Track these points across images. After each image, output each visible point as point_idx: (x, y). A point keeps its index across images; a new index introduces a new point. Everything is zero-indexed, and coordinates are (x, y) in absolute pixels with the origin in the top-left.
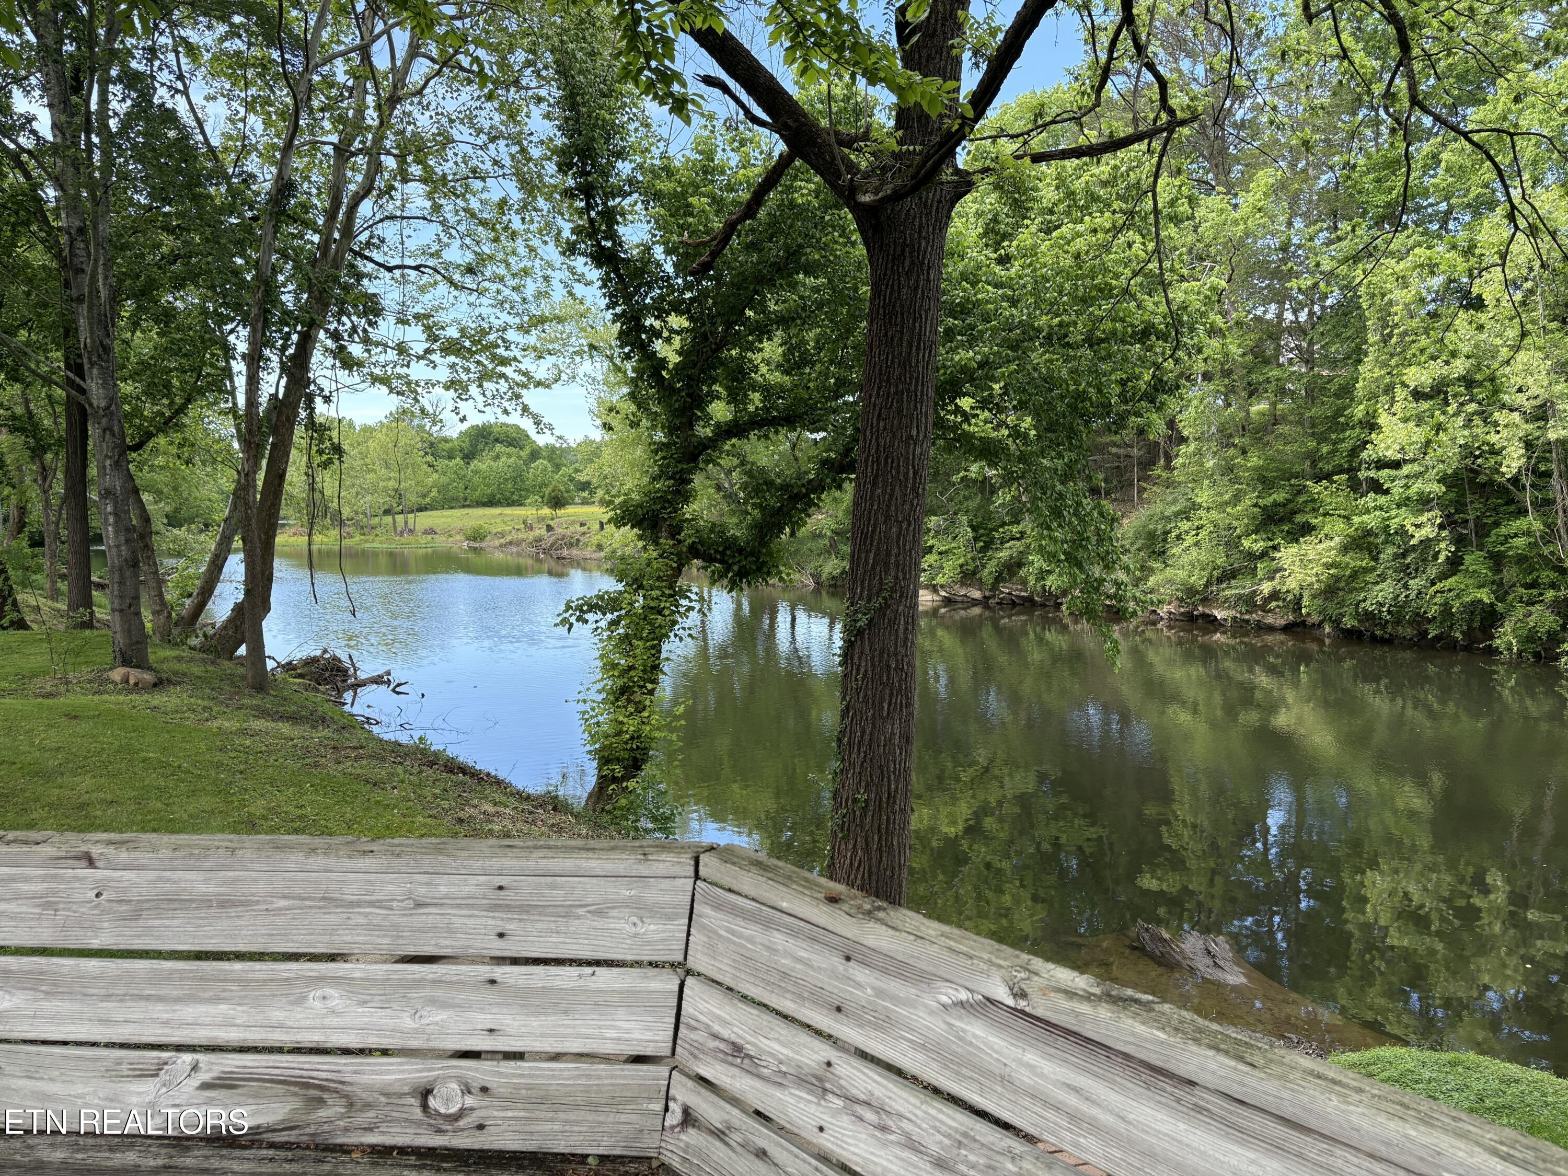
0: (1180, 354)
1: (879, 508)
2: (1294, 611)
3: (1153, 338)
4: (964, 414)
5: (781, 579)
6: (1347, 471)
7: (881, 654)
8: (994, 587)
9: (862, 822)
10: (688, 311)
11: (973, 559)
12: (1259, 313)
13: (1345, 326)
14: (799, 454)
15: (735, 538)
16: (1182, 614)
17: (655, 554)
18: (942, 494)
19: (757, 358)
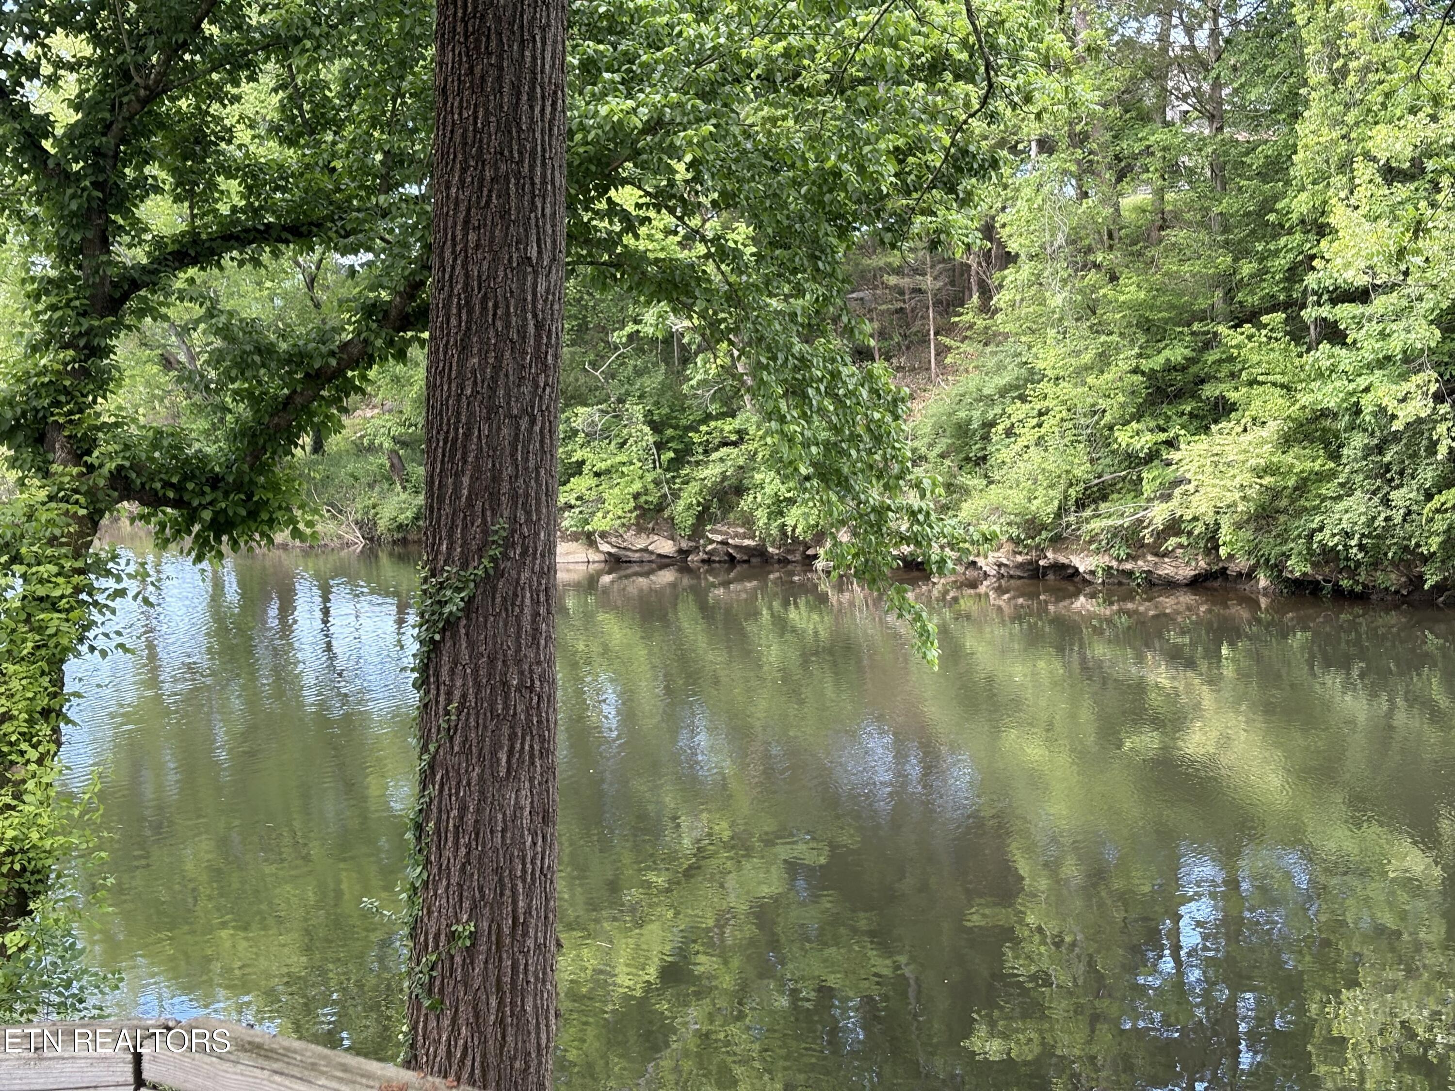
0: (1000, 105)
1: (475, 393)
2: (1207, 552)
3: (948, 76)
4: (625, 217)
5: (296, 533)
6: (1285, 306)
7: (492, 661)
8: (697, 532)
9: (466, 974)
10: (90, 25)
11: (657, 483)
12: (1129, 33)
13: (1272, 56)
14: (321, 295)
15: (202, 458)
16: (1020, 566)
17: (42, 495)
18: (594, 365)
19: (230, 114)
